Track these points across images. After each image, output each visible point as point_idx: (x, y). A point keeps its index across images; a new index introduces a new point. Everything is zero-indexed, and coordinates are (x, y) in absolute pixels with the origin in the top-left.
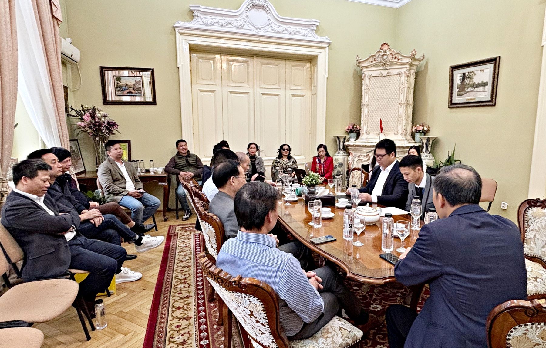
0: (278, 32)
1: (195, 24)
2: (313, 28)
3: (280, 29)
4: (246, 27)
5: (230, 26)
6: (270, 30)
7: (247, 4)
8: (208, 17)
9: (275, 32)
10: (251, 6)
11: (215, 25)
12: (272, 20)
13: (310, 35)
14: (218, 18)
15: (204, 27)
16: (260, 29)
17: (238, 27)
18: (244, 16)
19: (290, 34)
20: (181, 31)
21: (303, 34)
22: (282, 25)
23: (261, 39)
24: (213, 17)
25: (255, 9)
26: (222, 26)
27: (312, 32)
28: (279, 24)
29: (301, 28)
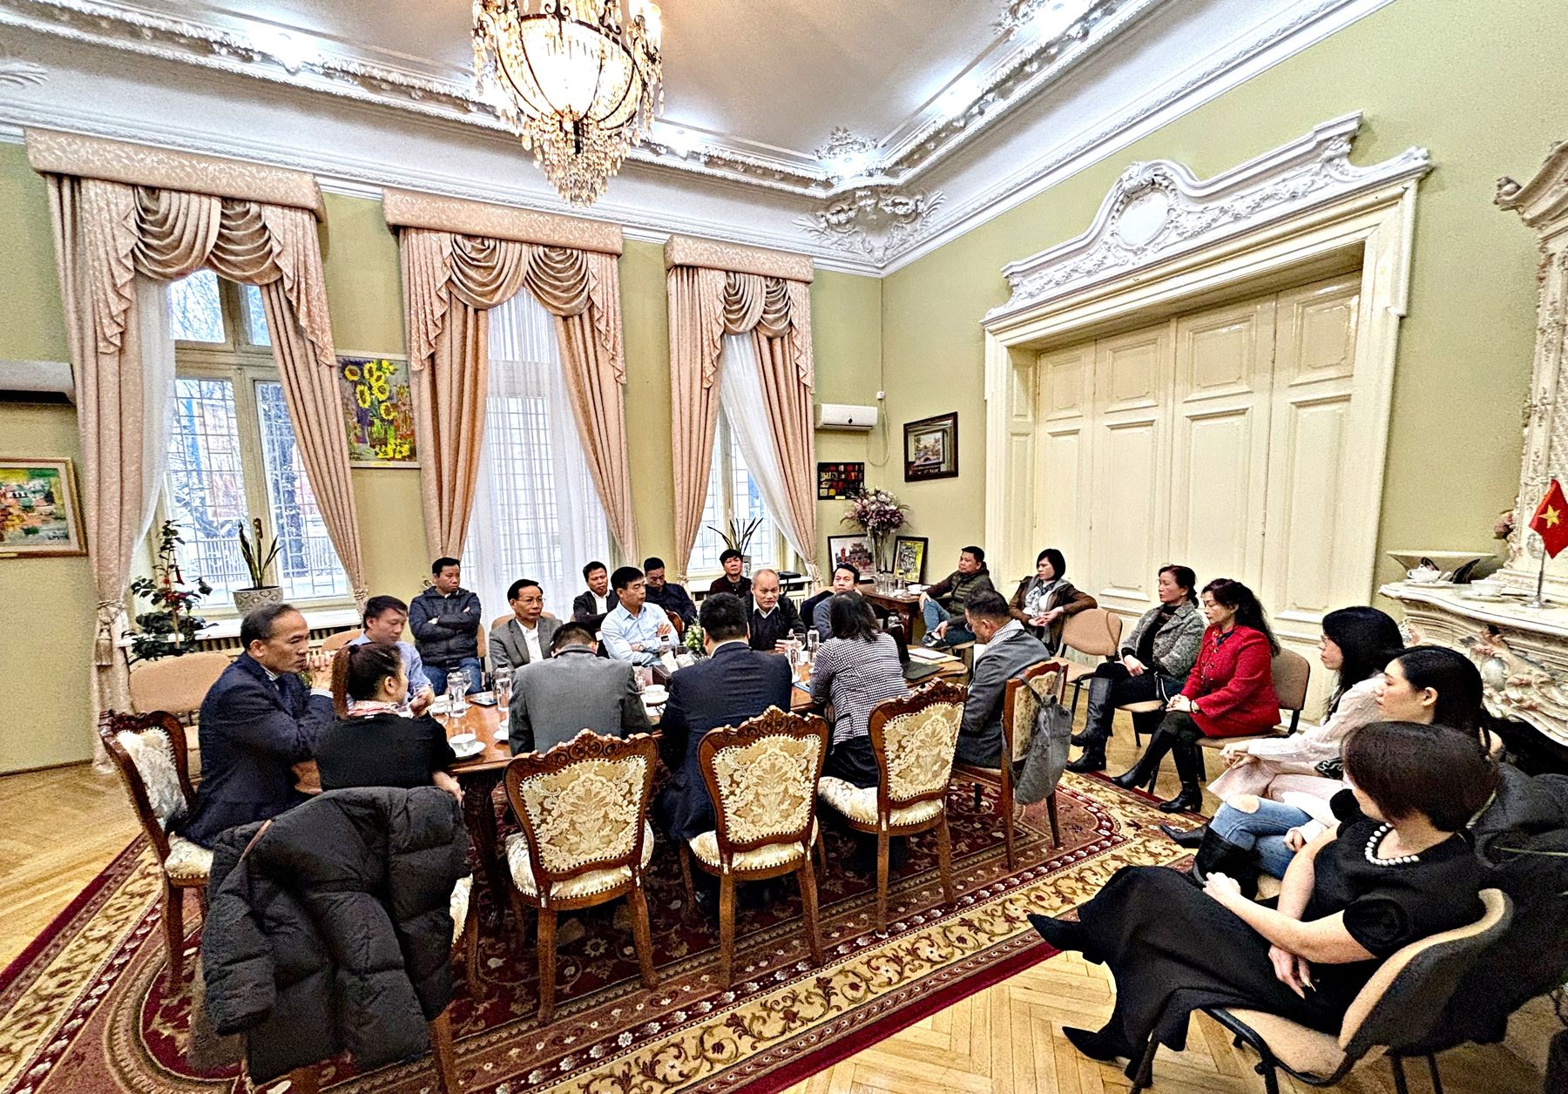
0: (1195, 235)
1: (1017, 303)
2: (1328, 153)
3: (1208, 217)
4: (1108, 262)
5: (1075, 275)
6: (1174, 237)
7: (1113, 200)
8: (1037, 275)
9: (1185, 239)
10: (1122, 202)
11: (1047, 287)
12: (1183, 205)
13: (1321, 183)
14: (1050, 272)
15: (1030, 302)
16: (1144, 250)
17: (1089, 272)
18: (1106, 236)
19: (1237, 218)
20: (993, 328)
21: (1287, 196)
22: (1211, 205)
23: (1143, 277)
24: (1044, 272)
25: (1135, 202)
26: (1058, 284)
27: (1329, 169)
28: (1200, 208)
29: (1286, 175)
